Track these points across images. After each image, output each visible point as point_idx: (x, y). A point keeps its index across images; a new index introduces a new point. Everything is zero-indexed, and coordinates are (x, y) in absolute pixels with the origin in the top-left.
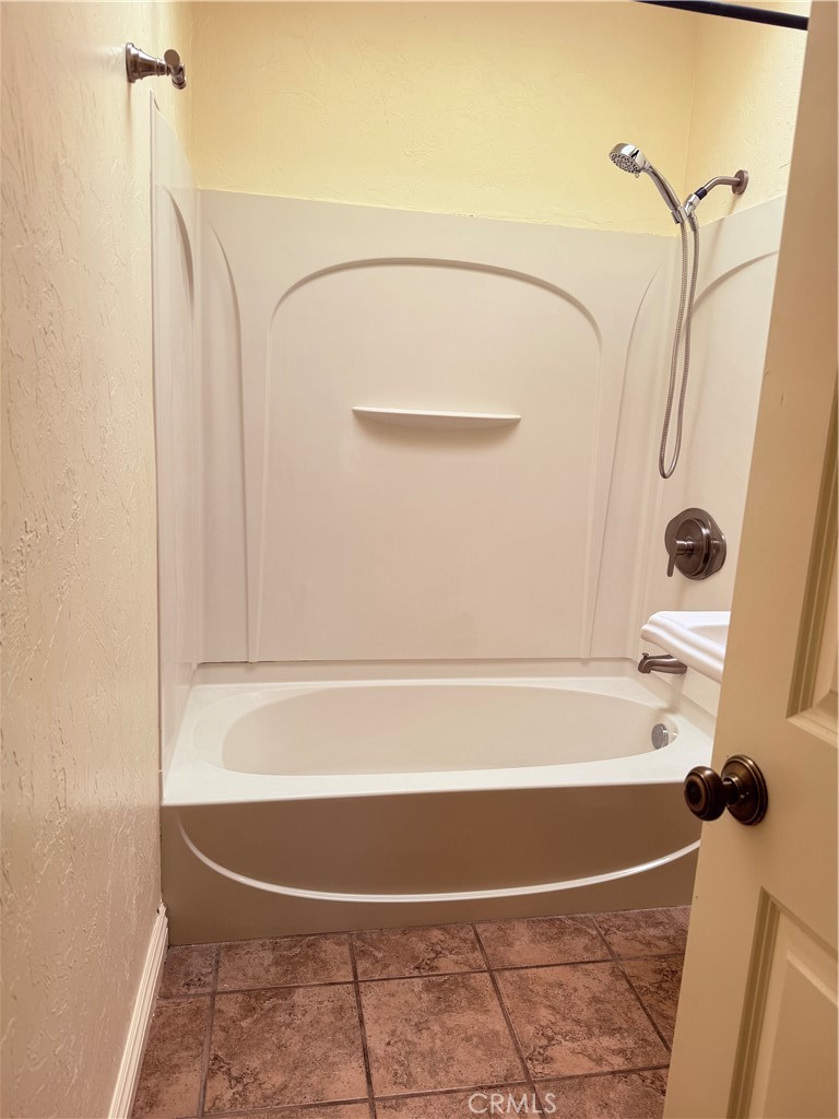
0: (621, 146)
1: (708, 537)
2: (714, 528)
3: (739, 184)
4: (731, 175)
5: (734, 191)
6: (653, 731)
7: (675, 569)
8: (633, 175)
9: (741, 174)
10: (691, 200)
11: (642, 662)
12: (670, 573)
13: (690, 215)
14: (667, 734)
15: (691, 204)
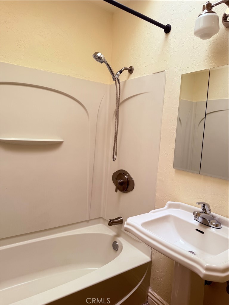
0: (97, 53)
1: (127, 179)
2: (129, 176)
3: (131, 70)
4: (128, 67)
5: (129, 72)
6: (113, 244)
7: (118, 190)
8: (101, 63)
9: (131, 67)
10: (118, 74)
11: (109, 222)
12: (116, 191)
13: (118, 78)
14: (118, 245)
15: (118, 75)
